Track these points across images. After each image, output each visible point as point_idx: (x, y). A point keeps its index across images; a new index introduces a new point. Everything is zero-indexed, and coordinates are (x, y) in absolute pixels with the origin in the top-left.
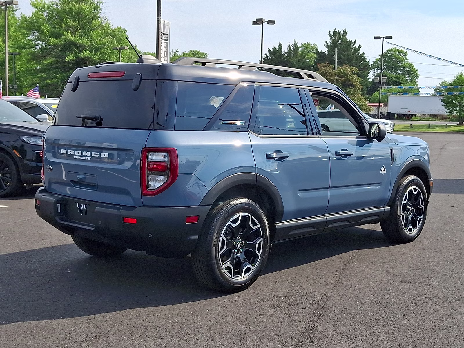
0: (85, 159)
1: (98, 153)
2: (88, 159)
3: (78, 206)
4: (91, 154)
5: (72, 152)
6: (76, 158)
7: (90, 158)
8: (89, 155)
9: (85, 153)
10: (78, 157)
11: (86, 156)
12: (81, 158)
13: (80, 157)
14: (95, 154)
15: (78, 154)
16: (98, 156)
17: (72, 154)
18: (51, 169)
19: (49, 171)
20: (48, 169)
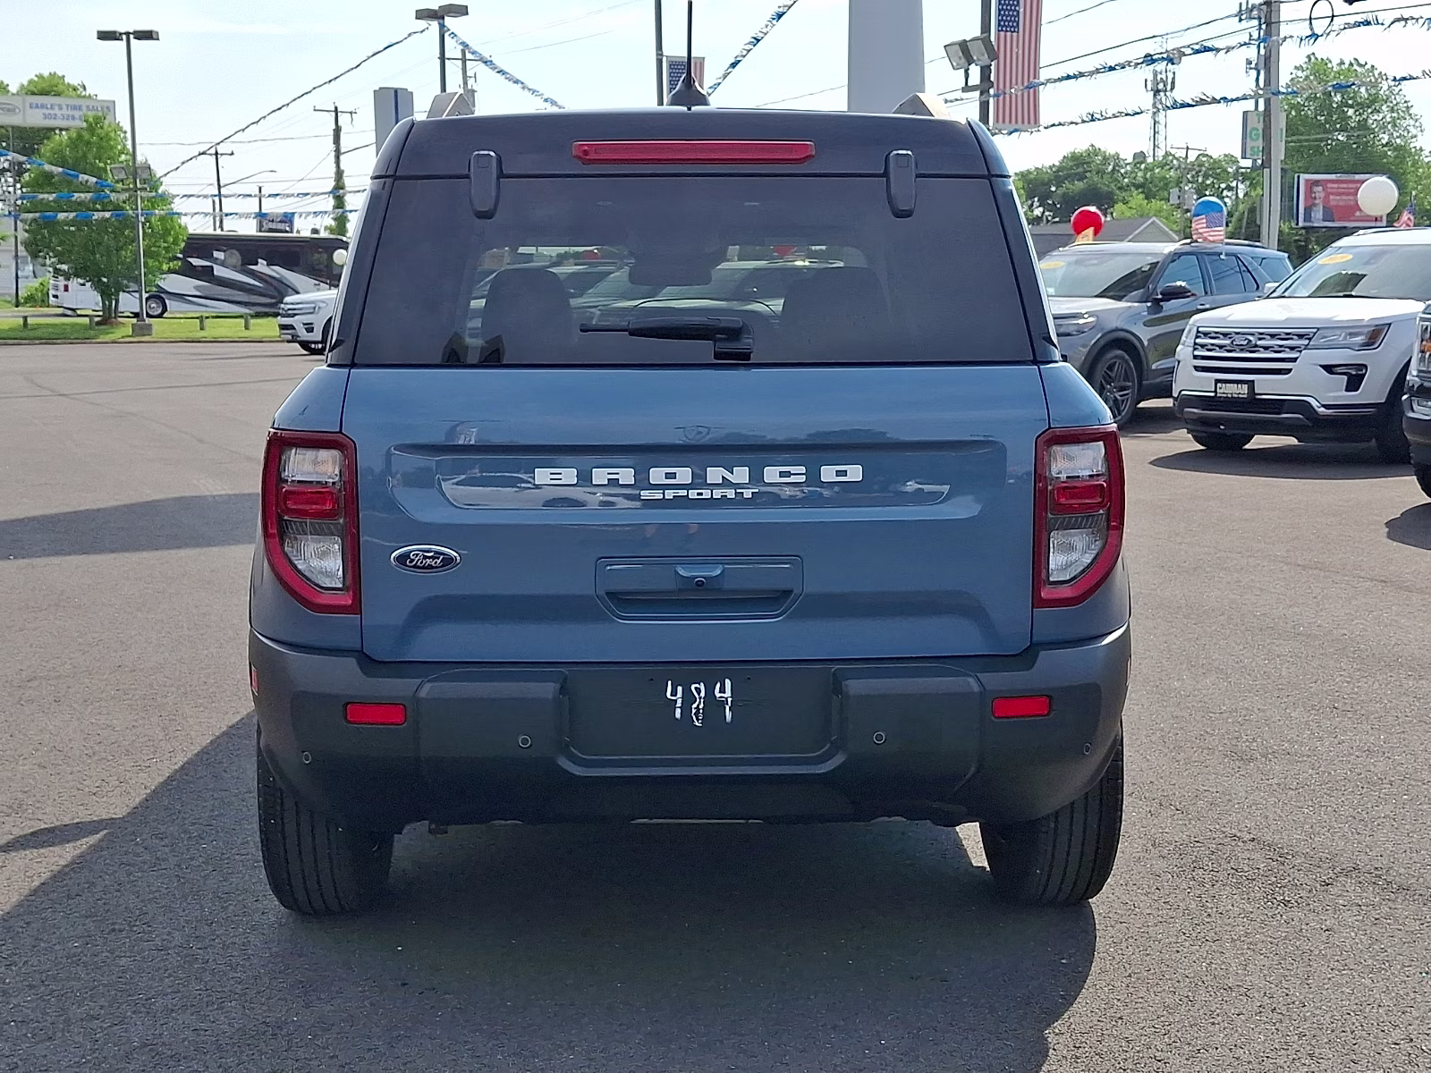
0: (718, 496)
1: (802, 469)
2: (740, 493)
3: (674, 695)
4: (756, 473)
6: (660, 497)
7: (756, 490)
8: (747, 481)
9: (715, 474)
10: (670, 494)
11: (727, 484)
12: (693, 494)
13: (684, 493)
14: (786, 474)
15: (671, 481)
16: (802, 479)
17: (620, 483)
18: (448, 561)
19: (423, 568)
20: (413, 560)
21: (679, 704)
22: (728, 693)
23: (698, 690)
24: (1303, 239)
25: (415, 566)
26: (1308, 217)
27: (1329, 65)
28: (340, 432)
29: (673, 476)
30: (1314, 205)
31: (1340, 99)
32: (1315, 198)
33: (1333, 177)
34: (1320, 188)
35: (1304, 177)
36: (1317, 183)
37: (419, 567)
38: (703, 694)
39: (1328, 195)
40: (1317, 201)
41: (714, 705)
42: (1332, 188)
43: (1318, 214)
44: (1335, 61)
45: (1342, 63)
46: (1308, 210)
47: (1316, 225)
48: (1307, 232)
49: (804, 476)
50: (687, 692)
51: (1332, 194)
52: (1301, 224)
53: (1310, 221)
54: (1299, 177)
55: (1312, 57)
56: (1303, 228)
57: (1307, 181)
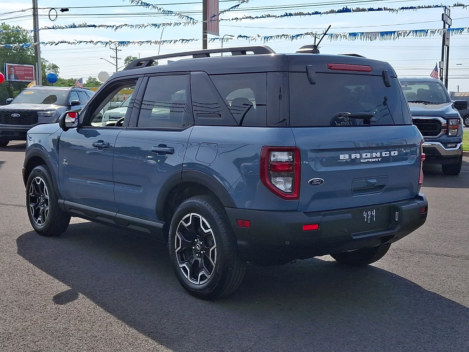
0: (375, 161)
1: (388, 153)
2: (378, 160)
3: (365, 215)
4: (381, 154)
5: (358, 156)
6: (364, 161)
7: (381, 159)
8: (379, 156)
9: (374, 155)
10: (366, 160)
11: (376, 157)
12: (370, 160)
13: (368, 160)
14: (386, 154)
15: (366, 157)
16: (388, 155)
17: (357, 158)
18: (322, 182)
19: (316, 184)
20: (314, 182)
21: (366, 217)
22: (374, 214)
23: (369, 213)
24: (8, 85)
25: (314, 184)
26: (9, 78)
27: (9, 28)
28: (296, 146)
29: (366, 155)
30: (12, 74)
31: (13, 39)
32: (11, 72)
33: (17, 65)
34: (13, 68)
35: (7, 64)
36: (11, 66)
37: (315, 185)
38: (370, 214)
39: (15, 71)
40: (12, 73)
41: (372, 216)
42: (17, 68)
43: (13, 77)
44: (12, 26)
45: (14, 27)
46: (9, 75)
47: (12, 80)
48: (9, 83)
49: (389, 155)
50: (367, 214)
51: (17, 70)
52: (7, 80)
53: (10, 79)
54: (5, 64)
55: (4, 24)
56: (8, 81)
57: (8, 65)
